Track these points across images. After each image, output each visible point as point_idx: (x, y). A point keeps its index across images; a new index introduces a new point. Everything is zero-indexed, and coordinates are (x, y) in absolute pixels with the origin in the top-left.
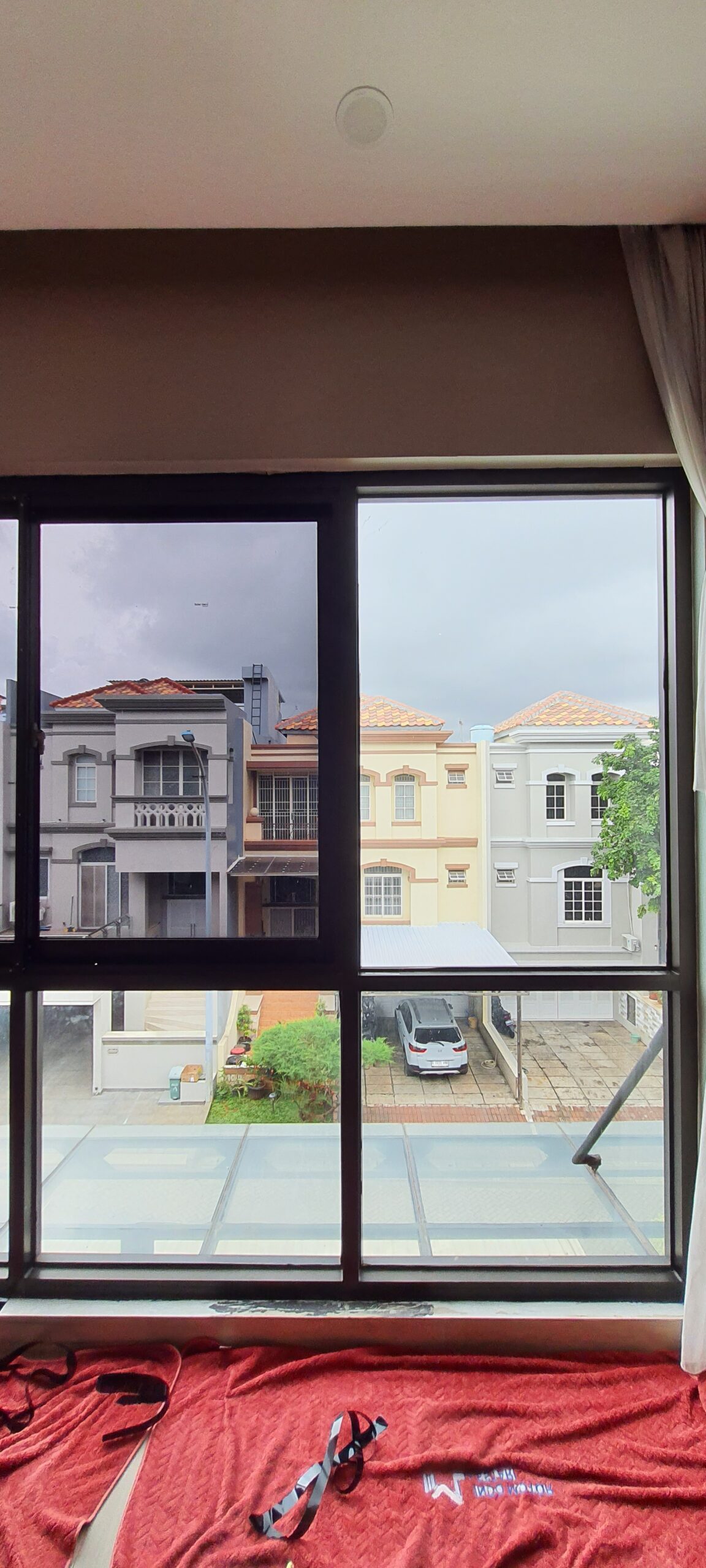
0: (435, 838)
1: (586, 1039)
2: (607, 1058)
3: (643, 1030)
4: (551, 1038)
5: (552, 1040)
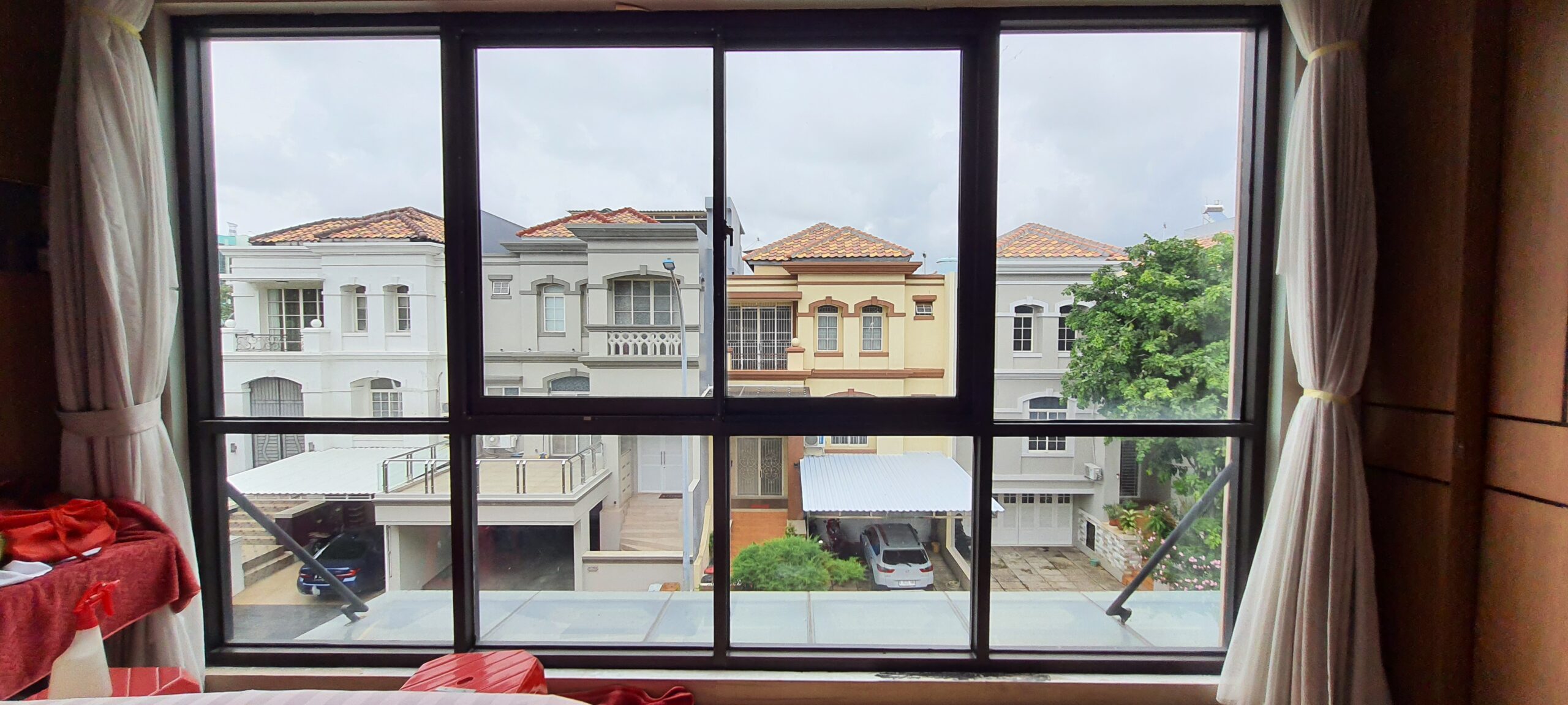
0: (903, 369)
1: (1045, 562)
2: (1066, 580)
3: (1102, 554)
4: (1013, 562)
5: (1013, 564)
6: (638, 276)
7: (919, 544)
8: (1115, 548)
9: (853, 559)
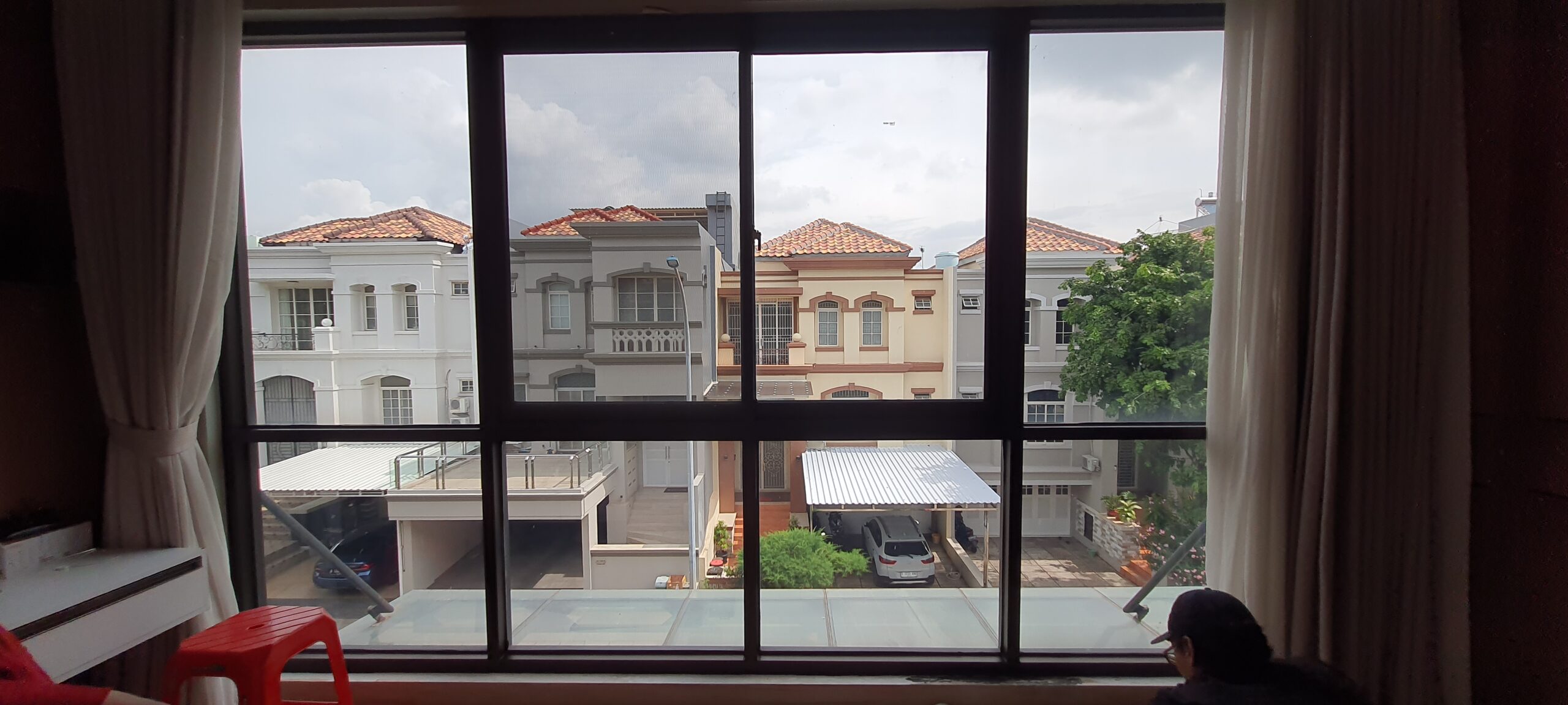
0: (902, 363)
2: (1065, 571)
3: (1100, 545)
6: (642, 273)
7: (920, 536)
8: (1113, 539)
9: (856, 551)
